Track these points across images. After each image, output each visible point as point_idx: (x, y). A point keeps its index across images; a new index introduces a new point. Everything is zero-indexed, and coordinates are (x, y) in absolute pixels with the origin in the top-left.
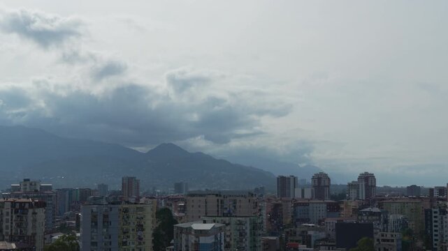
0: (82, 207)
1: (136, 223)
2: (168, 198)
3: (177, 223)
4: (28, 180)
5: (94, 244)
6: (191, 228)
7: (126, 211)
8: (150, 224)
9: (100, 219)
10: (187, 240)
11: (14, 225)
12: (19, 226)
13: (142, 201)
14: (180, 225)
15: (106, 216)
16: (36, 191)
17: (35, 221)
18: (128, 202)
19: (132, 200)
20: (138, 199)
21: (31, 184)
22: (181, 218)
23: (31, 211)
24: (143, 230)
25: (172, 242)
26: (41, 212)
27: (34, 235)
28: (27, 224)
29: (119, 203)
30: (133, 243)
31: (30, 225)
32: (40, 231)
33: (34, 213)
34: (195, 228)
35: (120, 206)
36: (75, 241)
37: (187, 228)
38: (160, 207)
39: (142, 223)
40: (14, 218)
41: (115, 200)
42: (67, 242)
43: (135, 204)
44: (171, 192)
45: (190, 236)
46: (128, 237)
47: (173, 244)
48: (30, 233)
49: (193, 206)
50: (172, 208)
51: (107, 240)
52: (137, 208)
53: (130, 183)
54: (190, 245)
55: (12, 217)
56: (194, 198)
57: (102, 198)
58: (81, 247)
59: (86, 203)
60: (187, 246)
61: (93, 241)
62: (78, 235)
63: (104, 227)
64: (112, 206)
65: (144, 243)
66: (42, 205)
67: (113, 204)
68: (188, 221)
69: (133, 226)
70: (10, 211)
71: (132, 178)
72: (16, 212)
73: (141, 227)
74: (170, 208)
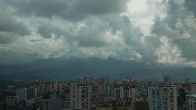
0: (149, 88)
1: (170, 95)
2: (183, 84)
3: (187, 95)
4: (128, 78)
5: (154, 102)
6: (193, 97)
7: (166, 89)
8: (176, 95)
9: (156, 92)
10: (191, 102)
11: (124, 94)
12: (126, 94)
13: (172, 86)
14: (188, 95)
15: (158, 92)
16: (132, 82)
18: (166, 86)
19: (168, 85)
21: (130, 79)
22: (188, 93)
23: (130, 89)
24: (173, 97)
25: (185, 102)
26: (133, 89)
27: (131, 98)
28: (128, 94)
29: (163, 86)
30: (169, 102)
31: (130, 94)
32: (133, 97)
33: (131, 90)
34: (195, 97)
35: (163, 88)
36: (146, 101)
37: (191, 97)
38: (180, 88)
39: (173, 94)
40: (124, 92)
41: (161, 85)
42: (144, 101)
43: (170, 87)
44: (184, 82)
45: (192, 100)
46: (167, 100)
47: (185, 103)
48: (130, 97)
49: (193, 88)
50: (185, 89)
51: (159, 101)
52: (170, 88)
53: (167, 79)
54: (193, 103)
55: (123, 91)
56: (194, 85)
57: (156, 84)
58: (149, 103)
59: (150, 86)
60: (191, 104)
61: (154, 101)
62: (148, 98)
63: (157, 96)
64: (160, 88)
65: (174, 102)
66: (134, 87)
67: (160, 87)
68: (191, 94)
69: (169, 95)
70: (122, 89)
71: (168, 77)
72: (125, 89)
73: (172, 96)
74: (184, 89)
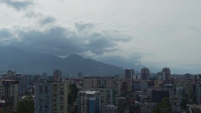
0: (35, 83)
1: (60, 91)
2: (75, 80)
3: (79, 91)
4: (10, 71)
5: (41, 100)
6: (85, 93)
7: (56, 85)
8: (66, 91)
9: (44, 89)
10: (83, 99)
11: (4, 92)
12: (6, 92)
13: (63, 81)
14: (80, 92)
15: (46, 88)
16: (14, 76)
17: (13, 90)
18: (56, 81)
19: (58, 80)
20: (61, 80)
21: (12, 73)
22: (81, 88)
23: (12, 85)
24: (63, 94)
25: (77, 99)
26: (16, 86)
27: (13, 96)
28: (10, 91)
29: (52, 82)
30: (59, 100)
31: (11, 92)
32: (16, 95)
33: (13, 86)
34: (87, 93)
35: (53, 83)
36: (32, 99)
37: (83, 93)
38: (72, 84)
39: (63, 91)
40: (4, 89)
41: (51, 80)
42: (28, 100)
43: (60, 82)
44: (76, 77)
45: (85, 97)
46: (57, 97)
47: (77, 101)
48: (11, 96)
49: (86, 83)
50: (77, 84)
51: (47, 99)
52: (61, 84)
53: (57, 73)
54: (85, 101)
55: (3, 88)
56: (87, 80)
57: (44, 79)
58: (35, 102)
59: (37, 82)
60: (83, 102)
61: (40, 99)
62: (34, 96)
63: (45, 93)
64: (49, 83)
65: (64, 100)
66: (17, 82)
67: (49, 82)
68: (84, 90)
69: (59, 92)
70: (2, 85)
71: (58, 70)
72: (5, 86)
73: (62, 93)
74: (76, 84)
